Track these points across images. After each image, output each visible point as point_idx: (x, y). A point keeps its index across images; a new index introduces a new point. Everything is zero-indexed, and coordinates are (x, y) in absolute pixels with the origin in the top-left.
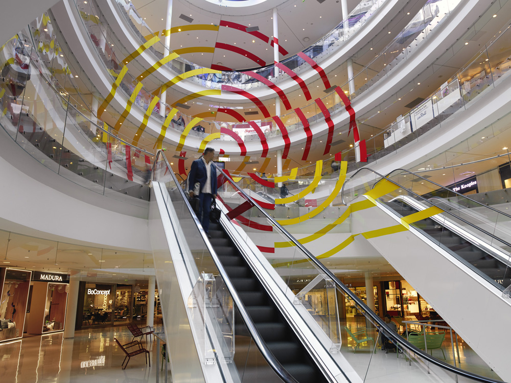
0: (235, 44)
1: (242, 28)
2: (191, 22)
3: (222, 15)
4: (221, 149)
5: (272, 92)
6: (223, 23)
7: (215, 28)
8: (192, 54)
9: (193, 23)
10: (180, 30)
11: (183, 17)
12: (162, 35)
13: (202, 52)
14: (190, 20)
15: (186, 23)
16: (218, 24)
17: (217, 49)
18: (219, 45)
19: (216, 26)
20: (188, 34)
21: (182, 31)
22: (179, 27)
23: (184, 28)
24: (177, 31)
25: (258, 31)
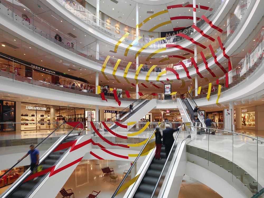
0: (180, 15)
1: (180, 6)
2: (153, 13)
3: (166, 4)
4: (167, 79)
5: (191, 43)
6: (169, 8)
7: (165, 11)
8: (162, 27)
10: (150, 18)
11: (148, 12)
12: (144, 23)
13: (166, 24)
14: (152, 12)
15: (151, 14)
16: (167, 9)
17: (172, 21)
18: (172, 19)
19: (165, 10)
20: (155, 19)
21: (151, 19)
22: (149, 17)
23: (152, 17)
24: (149, 19)
25: (189, 4)
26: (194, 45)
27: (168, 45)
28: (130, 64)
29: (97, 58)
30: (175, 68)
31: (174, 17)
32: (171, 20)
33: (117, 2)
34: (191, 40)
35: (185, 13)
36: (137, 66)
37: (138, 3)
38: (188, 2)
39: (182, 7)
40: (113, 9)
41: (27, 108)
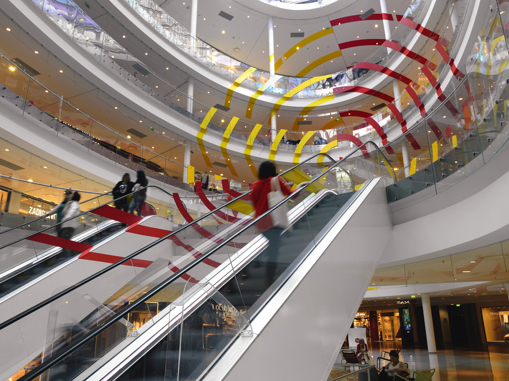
0: (358, 38)
1: (356, 18)
2: (303, 36)
3: (327, 15)
5: (384, 76)
6: (334, 23)
7: (328, 31)
8: (322, 65)
9: (306, 36)
10: (298, 48)
11: (294, 35)
12: (286, 60)
13: (331, 59)
14: (301, 35)
15: (300, 39)
16: (329, 25)
17: (345, 51)
18: (343, 46)
19: (327, 29)
20: (308, 49)
21: (300, 48)
22: (296, 46)
23: (301, 45)
24: (296, 50)
25: (375, 13)
26: (392, 82)
27: (337, 88)
28: (258, 127)
29: (190, 109)
30: (356, 134)
31: (347, 42)
32: (341, 49)
33: (229, 17)
34: (385, 70)
35: (368, 32)
36: (274, 133)
37: (271, 16)
38: (372, 10)
39: (361, 20)
40: (223, 32)
41: (32, 211)
